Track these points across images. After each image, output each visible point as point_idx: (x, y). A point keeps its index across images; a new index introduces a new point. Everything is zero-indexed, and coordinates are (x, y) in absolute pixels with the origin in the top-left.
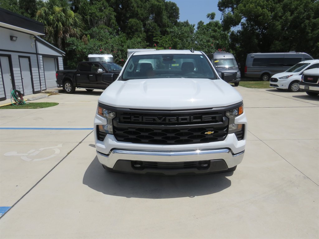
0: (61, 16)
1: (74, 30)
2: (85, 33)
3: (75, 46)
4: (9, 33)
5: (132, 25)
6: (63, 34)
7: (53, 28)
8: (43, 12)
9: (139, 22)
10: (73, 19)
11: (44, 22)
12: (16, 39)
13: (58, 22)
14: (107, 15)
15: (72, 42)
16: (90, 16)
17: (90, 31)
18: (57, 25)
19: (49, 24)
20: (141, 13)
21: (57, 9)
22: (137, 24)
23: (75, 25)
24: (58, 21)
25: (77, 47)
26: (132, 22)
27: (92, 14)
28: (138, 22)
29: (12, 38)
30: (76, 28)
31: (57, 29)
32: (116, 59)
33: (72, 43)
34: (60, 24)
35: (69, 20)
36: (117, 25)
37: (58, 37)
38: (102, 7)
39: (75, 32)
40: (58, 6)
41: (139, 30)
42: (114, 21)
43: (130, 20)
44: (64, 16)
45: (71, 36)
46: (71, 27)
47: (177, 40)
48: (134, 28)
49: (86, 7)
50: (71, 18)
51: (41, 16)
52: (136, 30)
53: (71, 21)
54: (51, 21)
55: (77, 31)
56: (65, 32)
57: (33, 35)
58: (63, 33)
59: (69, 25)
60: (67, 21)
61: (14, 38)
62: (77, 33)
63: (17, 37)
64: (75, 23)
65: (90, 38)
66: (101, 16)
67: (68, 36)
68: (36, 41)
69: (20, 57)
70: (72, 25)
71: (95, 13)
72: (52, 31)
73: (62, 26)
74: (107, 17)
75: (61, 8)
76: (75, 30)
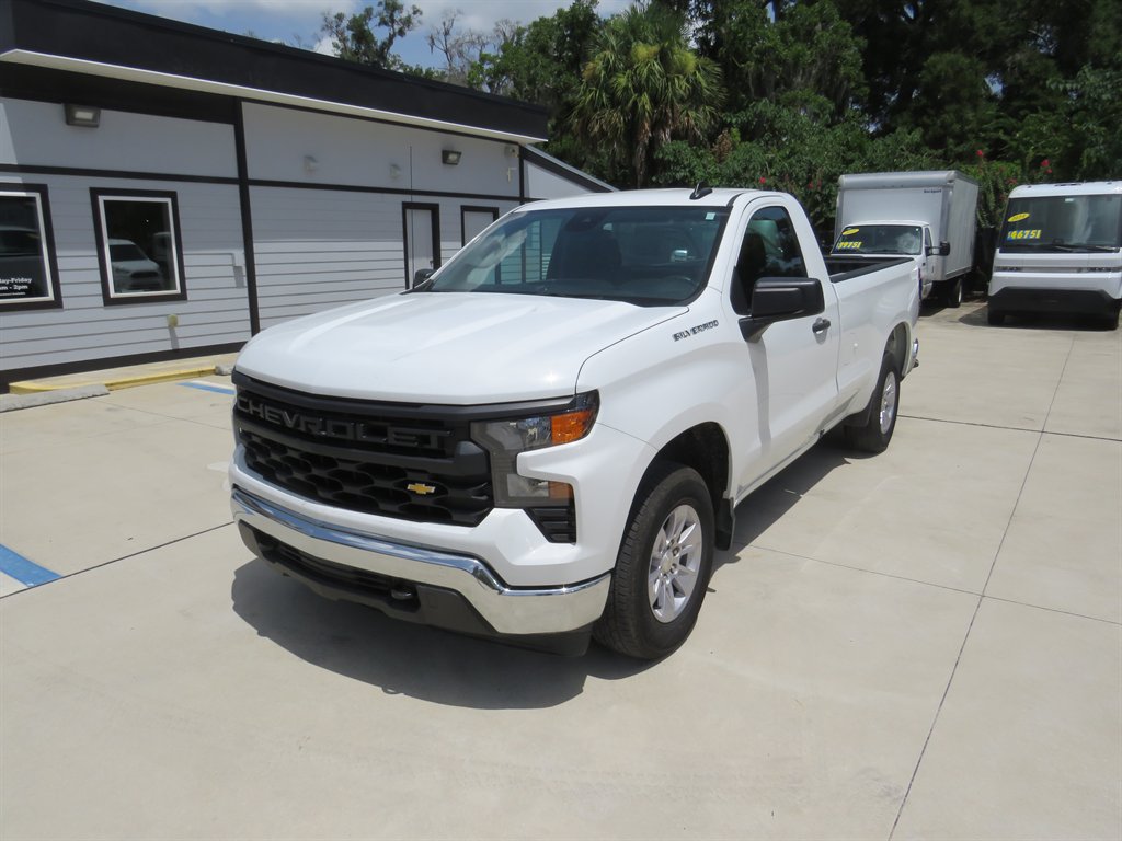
0: (651, 72)
1: (687, 115)
2: (729, 120)
3: (684, 168)
4: (439, 142)
5: (938, 78)
6: (652, 131)
7: (622, 113)
8: (600, 65)
9: (967, 61)
10: (688, 81)
11: (600, 95)
12: (458, 160)
13: (640, 94)
14: (823, 49)
15: (675, 156)
16: (759, 61)
17: (743, 117)
18: (635, 103)
19: (615, 102)
20: (984, 26)
21: (642, 51)
22: (961, 70)
23: (695, 97)
24: (639, 90)
25: (690, 171)
26: (939, 67)
27: (763, 52)
28: (964, 61)
29: (445, 155)
30: (697, 110)
31: (634, 116)
32: (818, 209)
33: (671, 159)
34: (645, 98)
35: (673, 84)
36: (866, 85)
37: (638, 143)
38: (816, 24)
39: (692, 122)
40: (645, 41)
41: (965, 93)
42: (854, 72)
43: (932, 58)
44: (659, 72)
45: (674, 136)
46: (679, 107)
47: (1088, 129)
48: (946, 88)
49: (745, 34)
50: (681, 76)
51: (594, 78)
52: (954, 96)
53: (681, 86)
54: (619, 93)
55: (697, 119)
56: (657, 125)
57: (516, 143)
58: (653, 128)
59: (672, 101)
60: (667, 88)
61: (452, 157)
62: (696, 125)
63: (459, 154)
64: (695, 89)
65: (738, 139)
66: (797, 57)
67: (665, 136)
68: (525, 162)
69: (464, 209)
70: (682, 101)
71: (773, 49)
72: (619, 125)
73: (648, 107)
74: (822, 56)
75: (656, 48)
76: (692, 114)
